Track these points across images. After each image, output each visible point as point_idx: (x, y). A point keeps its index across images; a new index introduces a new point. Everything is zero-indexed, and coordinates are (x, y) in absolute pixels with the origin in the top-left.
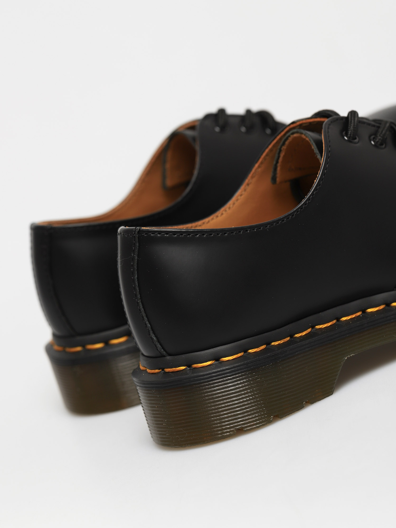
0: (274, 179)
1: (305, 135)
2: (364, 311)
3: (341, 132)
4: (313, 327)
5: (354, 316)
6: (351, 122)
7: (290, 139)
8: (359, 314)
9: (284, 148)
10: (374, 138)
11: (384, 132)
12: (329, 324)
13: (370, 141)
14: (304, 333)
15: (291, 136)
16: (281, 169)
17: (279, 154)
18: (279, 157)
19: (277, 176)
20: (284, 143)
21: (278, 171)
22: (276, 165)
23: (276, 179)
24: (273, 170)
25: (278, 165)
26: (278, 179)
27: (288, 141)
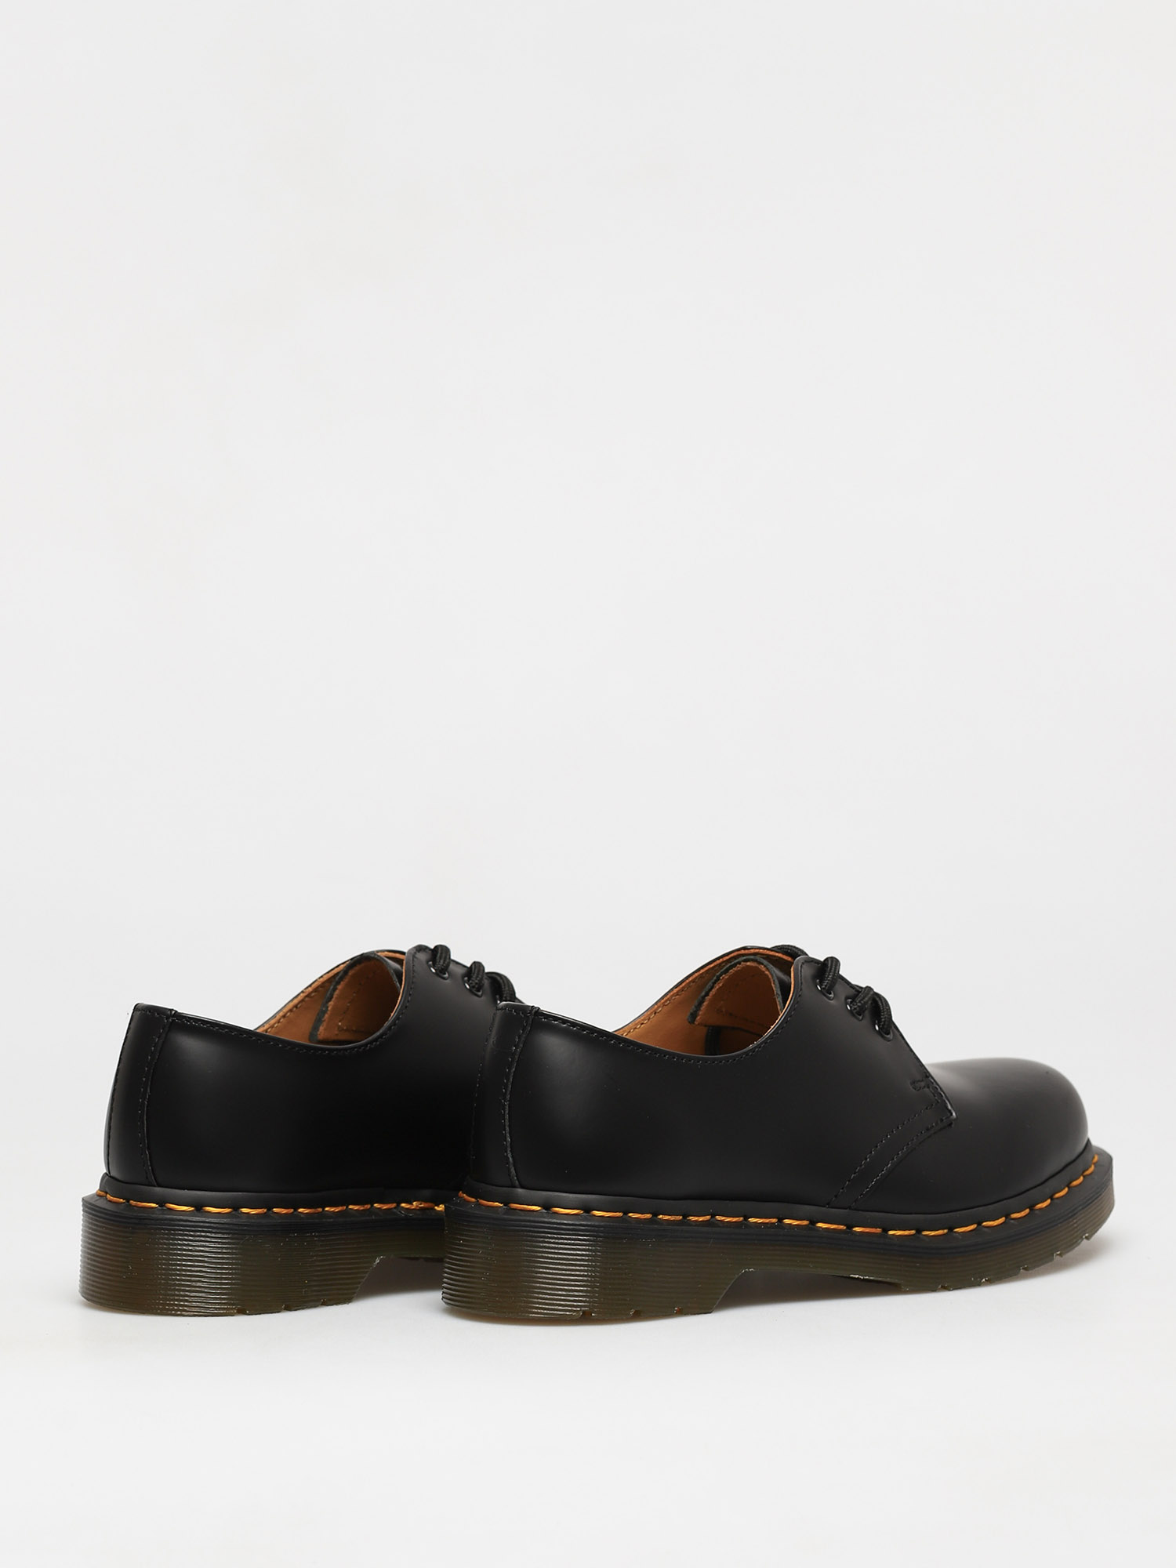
0: (694, 1016)
1: (765, 966)
2: (780, 1220)
3: (814, 977)
4: (713, 1216)
5: (767, 1221)
6: (831, 969)
7: (739, 967)
8: (774, 1220)
9: (726, 977)
10: (851, 1002)
11: (866, 999)
12: (734, 1220)
13: (847, 1004)
14: (701, 1219)
15: (742, 963)
16: (708, 1005)
17: (714, 983)
18: (712, 988)
19: (700, 1013)
20: (727, 971)
21: (703, 1008)
22: (704, 997)
23: (696, 1017)
24: (696, 1003)
25: (707, 998)
26: (698, 1018)
27: (735, 969)
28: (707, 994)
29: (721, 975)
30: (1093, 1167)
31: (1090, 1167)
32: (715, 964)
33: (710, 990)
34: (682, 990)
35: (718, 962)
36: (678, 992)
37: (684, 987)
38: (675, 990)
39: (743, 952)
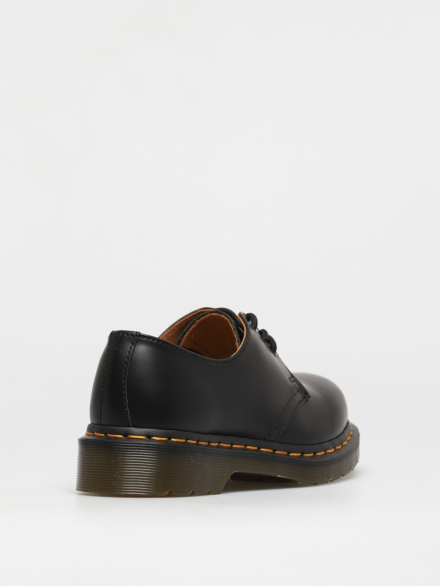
7: (207, 316)
15: (209, 314)
16: (187, 336)
17: (192, 325)
18: (190, 327)
19: (183, 340)
20: (199, 318)
21: (184, 338)
22: (185, 333)
23: (180, 343)
24: (181, 335)
25: (187, 333)
26: (182, 343)
27: (205, 317)
28: (187, 331)
29: (195, 320)
30: (346, 442)
31: (345, 442)
32: (188, 317)
33: (189, 328)
34: (171, 331)
35: (190, 316)
36: (170, 332)
37: (173, 329)
38: (169, 331)
39: (203, 310)
